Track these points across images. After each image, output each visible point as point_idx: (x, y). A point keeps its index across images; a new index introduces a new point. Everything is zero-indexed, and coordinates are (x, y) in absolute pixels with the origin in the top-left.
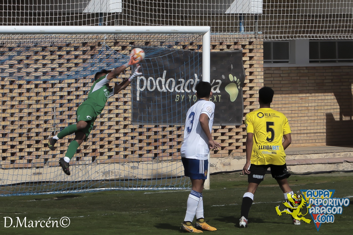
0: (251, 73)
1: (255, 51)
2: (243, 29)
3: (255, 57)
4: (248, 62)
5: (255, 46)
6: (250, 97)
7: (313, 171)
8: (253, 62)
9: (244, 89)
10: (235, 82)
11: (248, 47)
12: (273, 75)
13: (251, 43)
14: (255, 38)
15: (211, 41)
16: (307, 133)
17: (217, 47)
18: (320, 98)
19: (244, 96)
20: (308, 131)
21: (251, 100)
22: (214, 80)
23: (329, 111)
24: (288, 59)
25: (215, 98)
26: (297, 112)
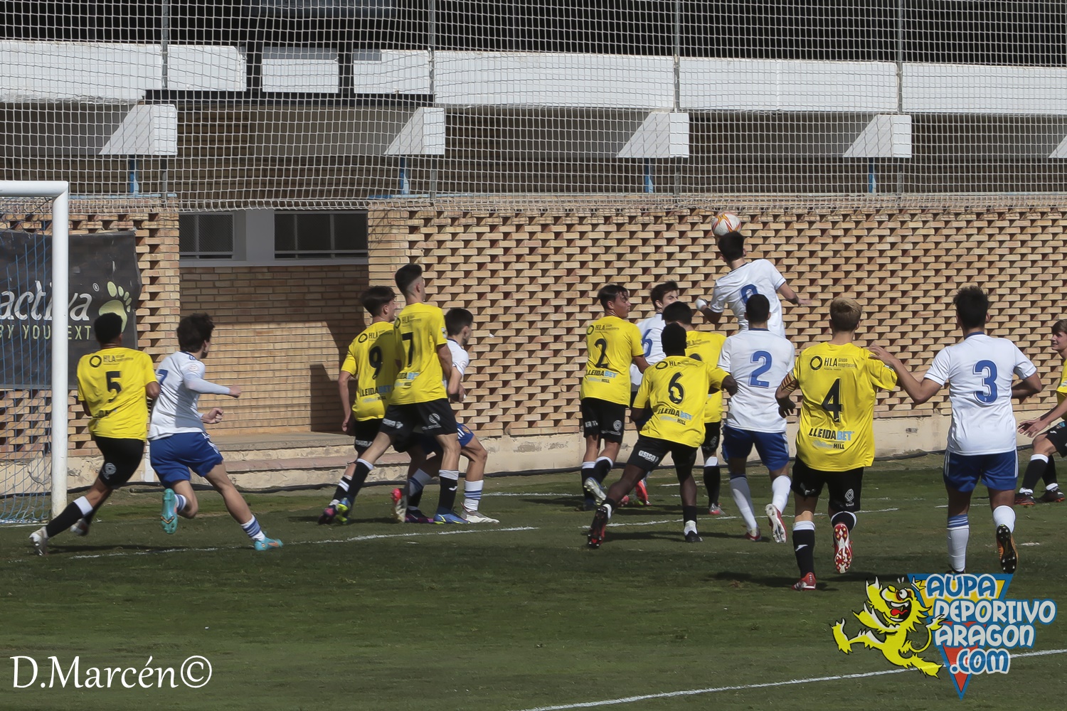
0: (153, 280)
1: (161, 233)
2: (136, 187)
3: (161, 247)
4: (147, 257)
5: (162, 222)
6: (152, 330)
7: (282, 485)
8: (158, 257)
9: (139, 312)
10: (121, 299)
11: (146, 224)
12: (200, 285)
13: (152, 217)
14: (162, 206)
15: (70, 212)
16: (271, 406)
17: (83, 225)
18: (299, 332)
19: (140, 328)
20: (274, 403)
21: (154, 335)
22: (76, 295)
23: (316, 361)
24: (231, 249)
25: (79, 331)
26: (250, 361)
